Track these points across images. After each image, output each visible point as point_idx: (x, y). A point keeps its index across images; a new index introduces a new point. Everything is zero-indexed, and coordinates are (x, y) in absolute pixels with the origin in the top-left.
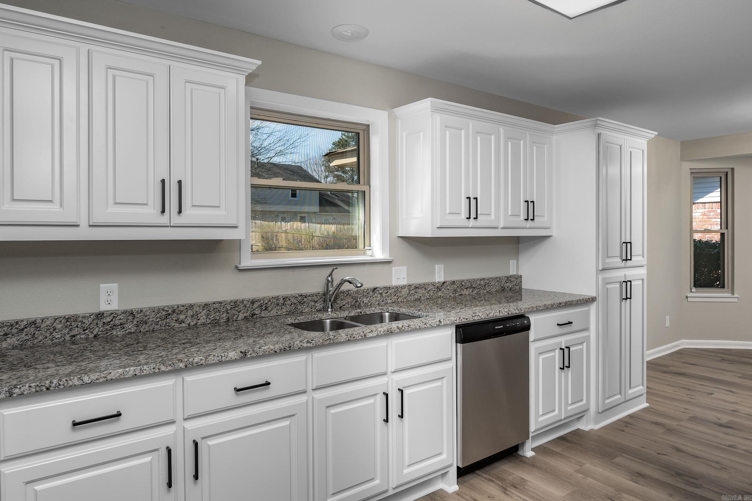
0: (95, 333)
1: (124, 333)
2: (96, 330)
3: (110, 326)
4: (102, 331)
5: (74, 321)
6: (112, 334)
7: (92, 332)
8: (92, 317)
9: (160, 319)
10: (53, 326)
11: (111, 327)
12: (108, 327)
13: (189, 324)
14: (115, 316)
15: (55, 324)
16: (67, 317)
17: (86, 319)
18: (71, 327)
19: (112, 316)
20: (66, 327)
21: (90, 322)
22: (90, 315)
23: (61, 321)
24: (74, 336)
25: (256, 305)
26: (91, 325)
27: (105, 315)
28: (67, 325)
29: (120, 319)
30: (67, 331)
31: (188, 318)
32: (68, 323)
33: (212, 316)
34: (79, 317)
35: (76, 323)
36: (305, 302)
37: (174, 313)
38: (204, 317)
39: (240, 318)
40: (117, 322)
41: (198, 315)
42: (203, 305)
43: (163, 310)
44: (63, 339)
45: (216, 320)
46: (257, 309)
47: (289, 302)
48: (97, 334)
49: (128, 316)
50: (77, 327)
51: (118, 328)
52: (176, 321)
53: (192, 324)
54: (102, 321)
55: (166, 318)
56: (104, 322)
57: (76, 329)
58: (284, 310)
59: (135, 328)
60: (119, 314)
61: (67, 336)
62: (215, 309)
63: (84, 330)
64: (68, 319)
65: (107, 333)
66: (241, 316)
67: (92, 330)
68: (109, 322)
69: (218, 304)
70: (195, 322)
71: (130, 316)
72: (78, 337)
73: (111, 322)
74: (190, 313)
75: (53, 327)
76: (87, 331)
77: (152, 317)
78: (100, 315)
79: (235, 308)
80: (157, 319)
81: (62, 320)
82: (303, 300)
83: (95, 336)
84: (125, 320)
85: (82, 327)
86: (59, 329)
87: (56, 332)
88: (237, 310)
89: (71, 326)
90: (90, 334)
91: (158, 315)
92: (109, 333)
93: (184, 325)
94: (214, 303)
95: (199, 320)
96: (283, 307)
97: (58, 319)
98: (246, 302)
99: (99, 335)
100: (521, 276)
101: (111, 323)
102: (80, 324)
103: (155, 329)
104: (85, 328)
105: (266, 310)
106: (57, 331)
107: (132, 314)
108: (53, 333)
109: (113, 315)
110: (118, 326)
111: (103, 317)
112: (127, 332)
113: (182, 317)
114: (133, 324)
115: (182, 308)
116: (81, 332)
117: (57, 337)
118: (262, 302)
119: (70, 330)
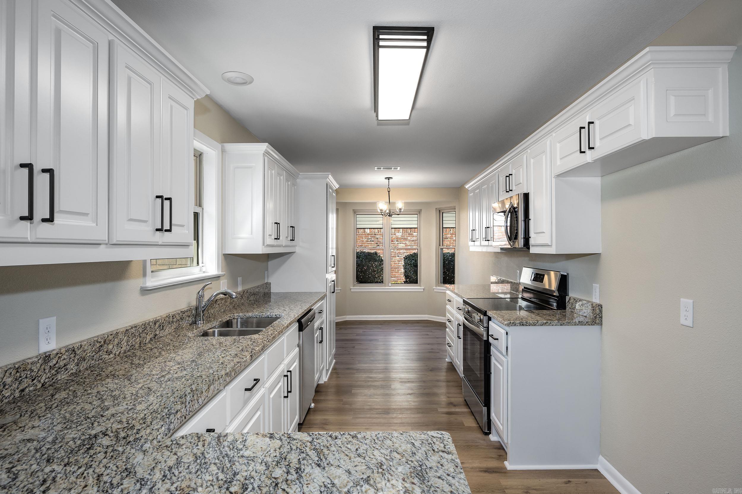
0: (42, 381)
1: (67, 375)
2: (44, 378)
3: (55, 369)
4: (49, 377)
5: (24, 370)
6: (57, 379)
7: (40, 381)
8: (40, 361)
9: (95, 352)
10: (3, 381)
11: (56, 371)
12: (54, 371)
13: (115, 354)
14: (60, 357)
15: (5, 377)
16: (17, 366)
17: (35, 364)
18: (20, 379)
19: (57, 357)
20: (16, 380)
21: (38, 368)
22: (39, 360)
23: (11, 373)
24: (23, 390)
25: (157, 325)
26: (39, 372)
27: (51, 356)
28: (17, 376)
29: (64, 359)
30: (17, 385)
31: (114, 347)
32: (18, 374)
33: (130, 342)
34: (28, 364)
35: (26, 372)
36: (184, 317)
37: (105, 343)
38: (125, 344)
39: (147, 341)
40: (62, 363)
41: (122, 343)
42: (124, 330)
43: (97, 342)
44: (12, 396)
45: (133, 345)
46: (157, 330)
47: (175, 320)
48: (45, 382)
49: (70, 355)
50: (26, 377)
51: (63, 371)
52: (106, 352)
53: (117, 353)
54: (49, 364)
55: (99, 351)
56: (50, 366)
57: (26, 380)
58: (173, 328)
59: (76, 367)
60: (63, 353)
61: (17, 391)
62: (132, 334)
63: (33, 380)
64: (18, 368)
65: (53, 379)
66: (149, 338)
67: (40, 379)
68: (55, 365)
69: (134, 329)
70: (119, 351)
71: (72, 354)
72: (27, 390)
73: (56, 364)
74: (116, 341)
75: (3, 383)
76: (34, 382)
77: (89, 351)
78: (47, 357)
79: (144, 330)
80: (93, 353)
81: (12, 371)
82: (183, 316)
83: (43, 385)
84: (68, 360)
85: (31, 376)
86: (9, 384)
87: (6, 389)
88: (146, 333)
89: (21, 377)
90: (38, 385)
91: (93, 348)
92: (55, 379)
93: (112, 356)
94: (132, 328)
95: (122, 348)
96: (172, 324)
97: (8, 371)
98: (151, 323)
99: (46, 383)
100: (270, 283)
101: (57, 366)
102: (29, 373)
103: (91, 366)
104: (34, 377)
105: (162, 329)
106: (7, 387)
107: (74, 350)
108: (3, 391)
109: (58, 355)
110: (62, 368)
111: (49, 360)
112: (70, 373)
113: (111, 347)
114: (75, 363)
115: (111, 337)
116: (30, 383)
117: (7, 395)
118: (160, 321)
119: (20, 383)
